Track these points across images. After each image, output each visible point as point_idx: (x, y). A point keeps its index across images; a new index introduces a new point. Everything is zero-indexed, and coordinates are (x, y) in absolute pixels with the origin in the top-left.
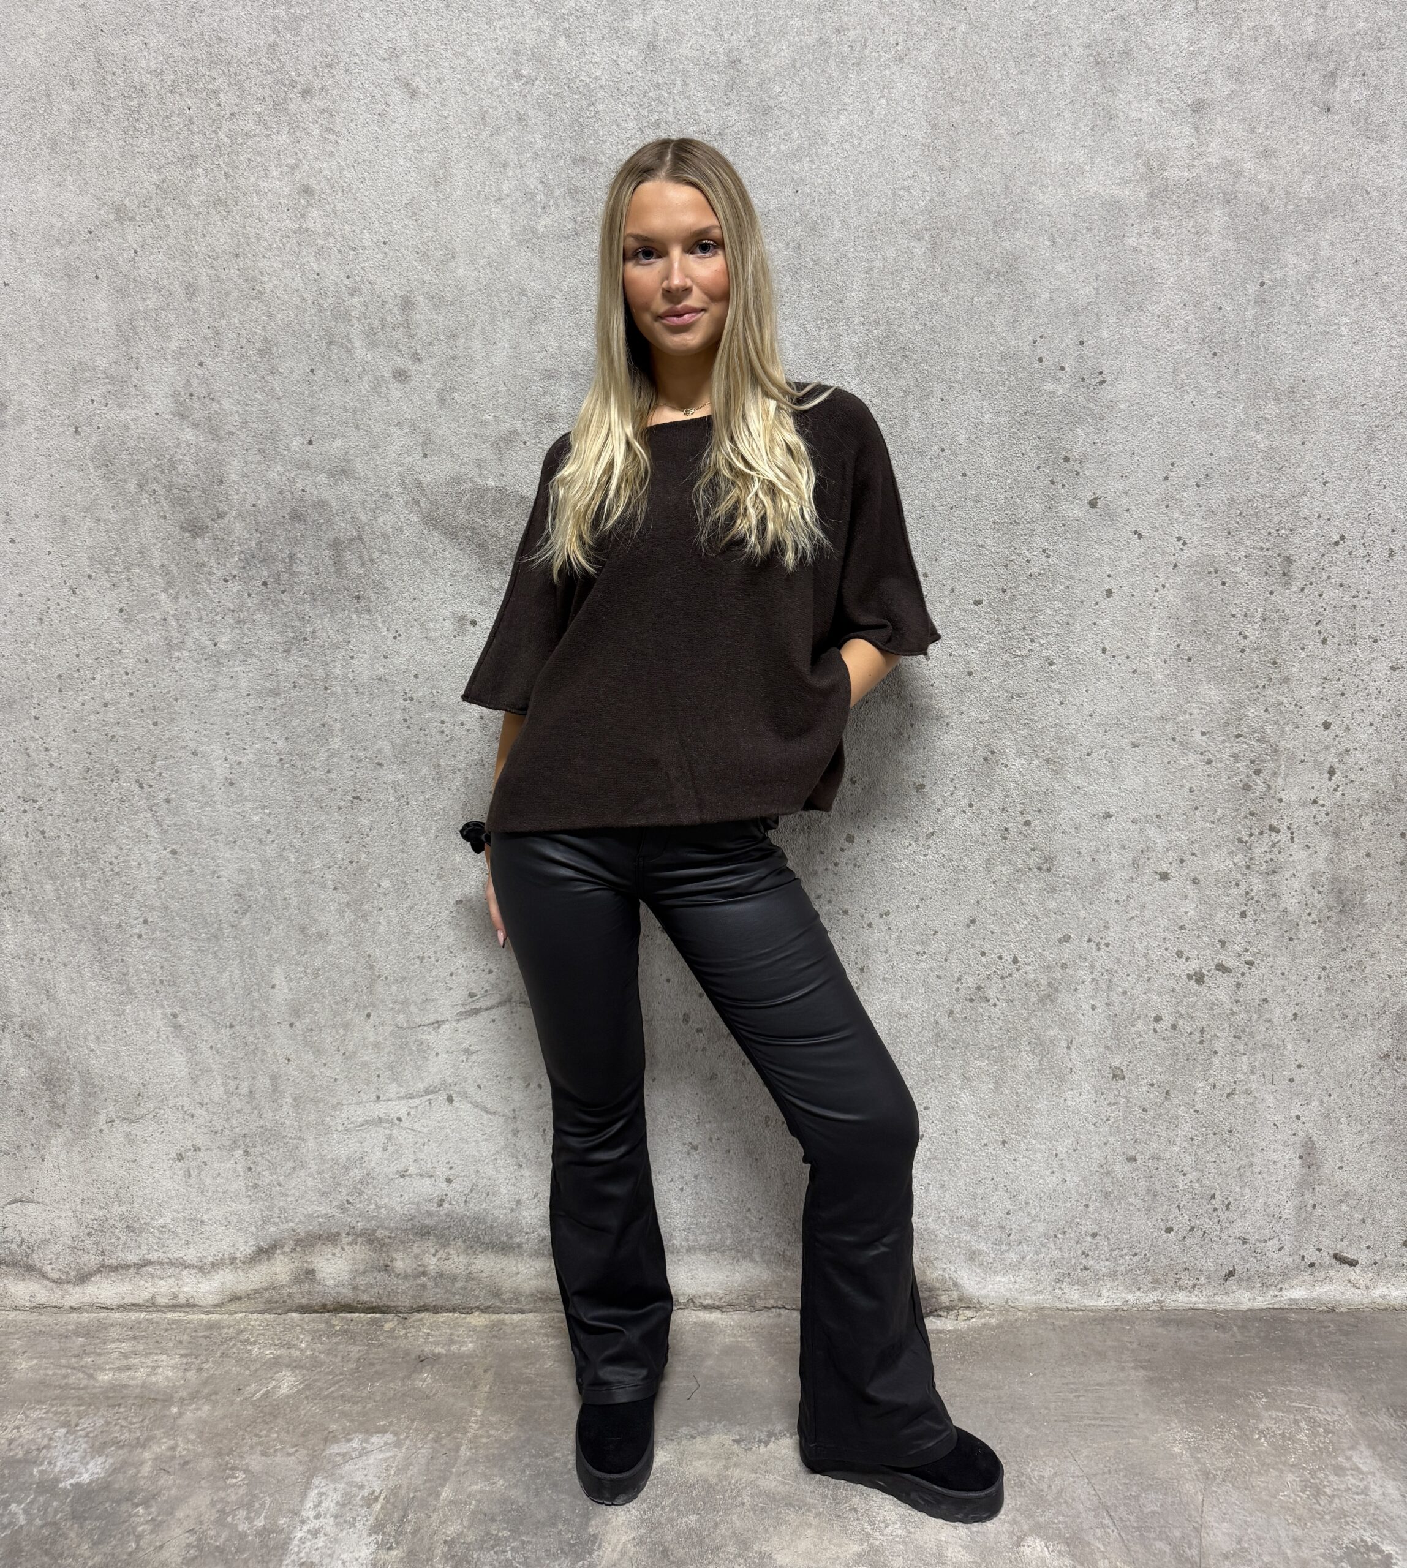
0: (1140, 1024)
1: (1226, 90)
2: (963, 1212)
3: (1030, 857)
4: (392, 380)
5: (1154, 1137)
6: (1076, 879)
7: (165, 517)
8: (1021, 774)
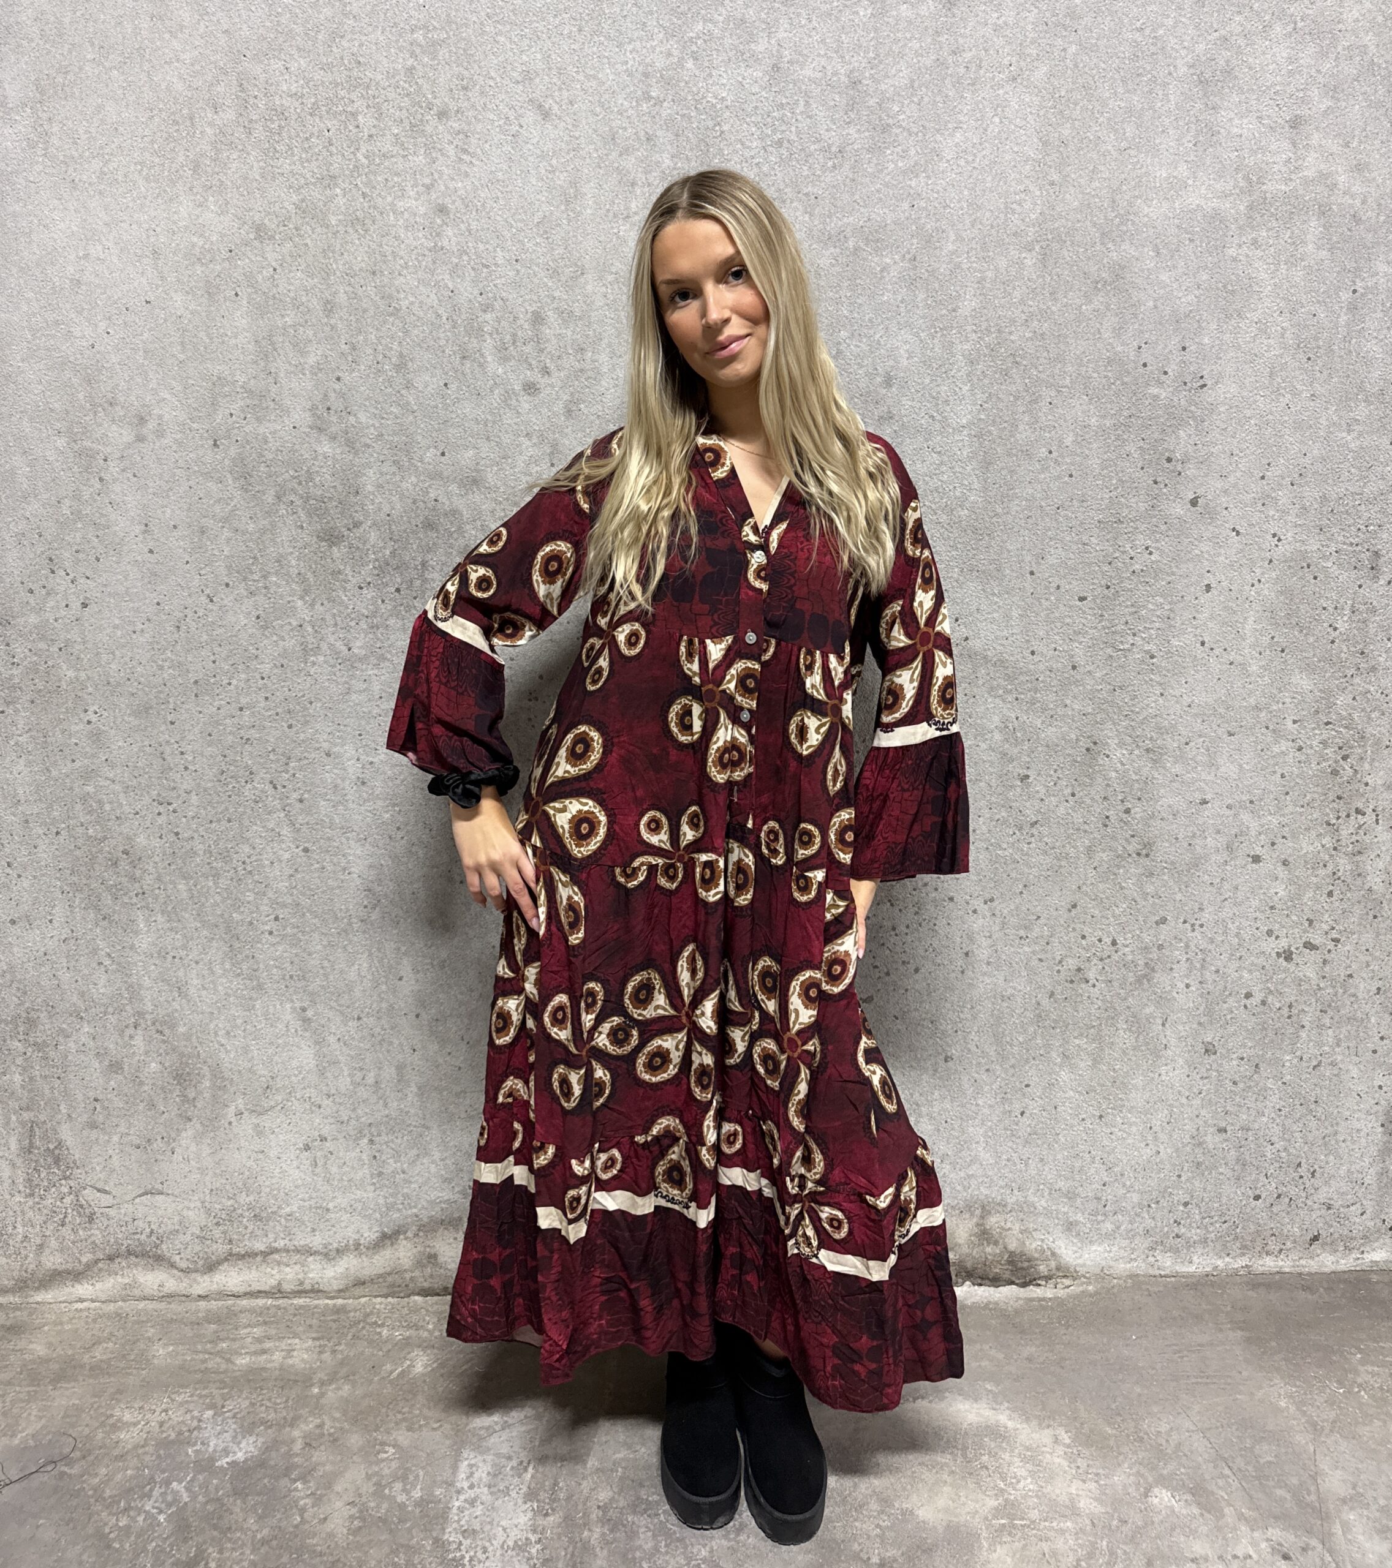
0: (1231, 1000)
1: (1323, 107)
2: (1061, 1184)
3: (1129, 843)
4: (522, 393)
5: (1244, 1109)
6: (1172, 863)
7: (302, 527)
8: (1123, 764)
